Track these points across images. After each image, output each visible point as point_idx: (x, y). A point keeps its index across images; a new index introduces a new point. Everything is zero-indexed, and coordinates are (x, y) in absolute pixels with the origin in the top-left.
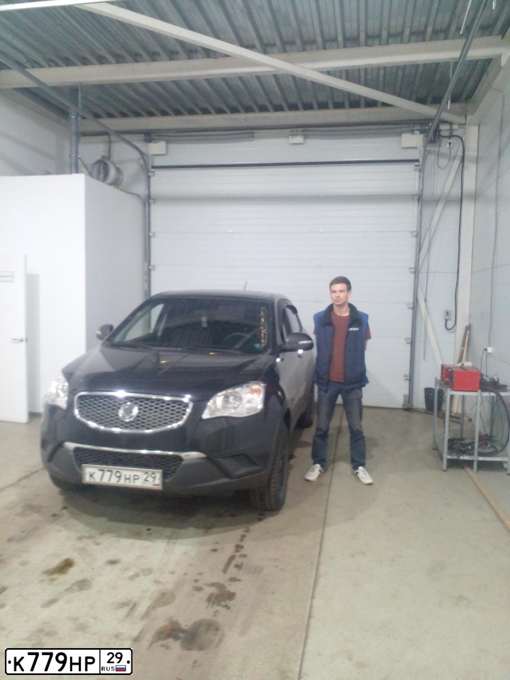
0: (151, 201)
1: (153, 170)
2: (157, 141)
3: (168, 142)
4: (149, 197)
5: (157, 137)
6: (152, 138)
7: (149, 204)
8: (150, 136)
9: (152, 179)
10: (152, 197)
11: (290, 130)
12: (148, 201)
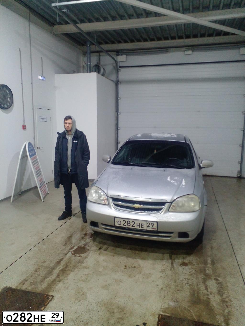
0: (119, 83)
1: (120, 68)
2: (122, 55)
3: (127, 55)
4: (118, 81)
5: (122, 53)
6: (119, 53)
7: (118, 84)
8: (119, 52)
9: (120, 73)
10: (119, 81)
11: (186, 48)
12: (117, 83)
